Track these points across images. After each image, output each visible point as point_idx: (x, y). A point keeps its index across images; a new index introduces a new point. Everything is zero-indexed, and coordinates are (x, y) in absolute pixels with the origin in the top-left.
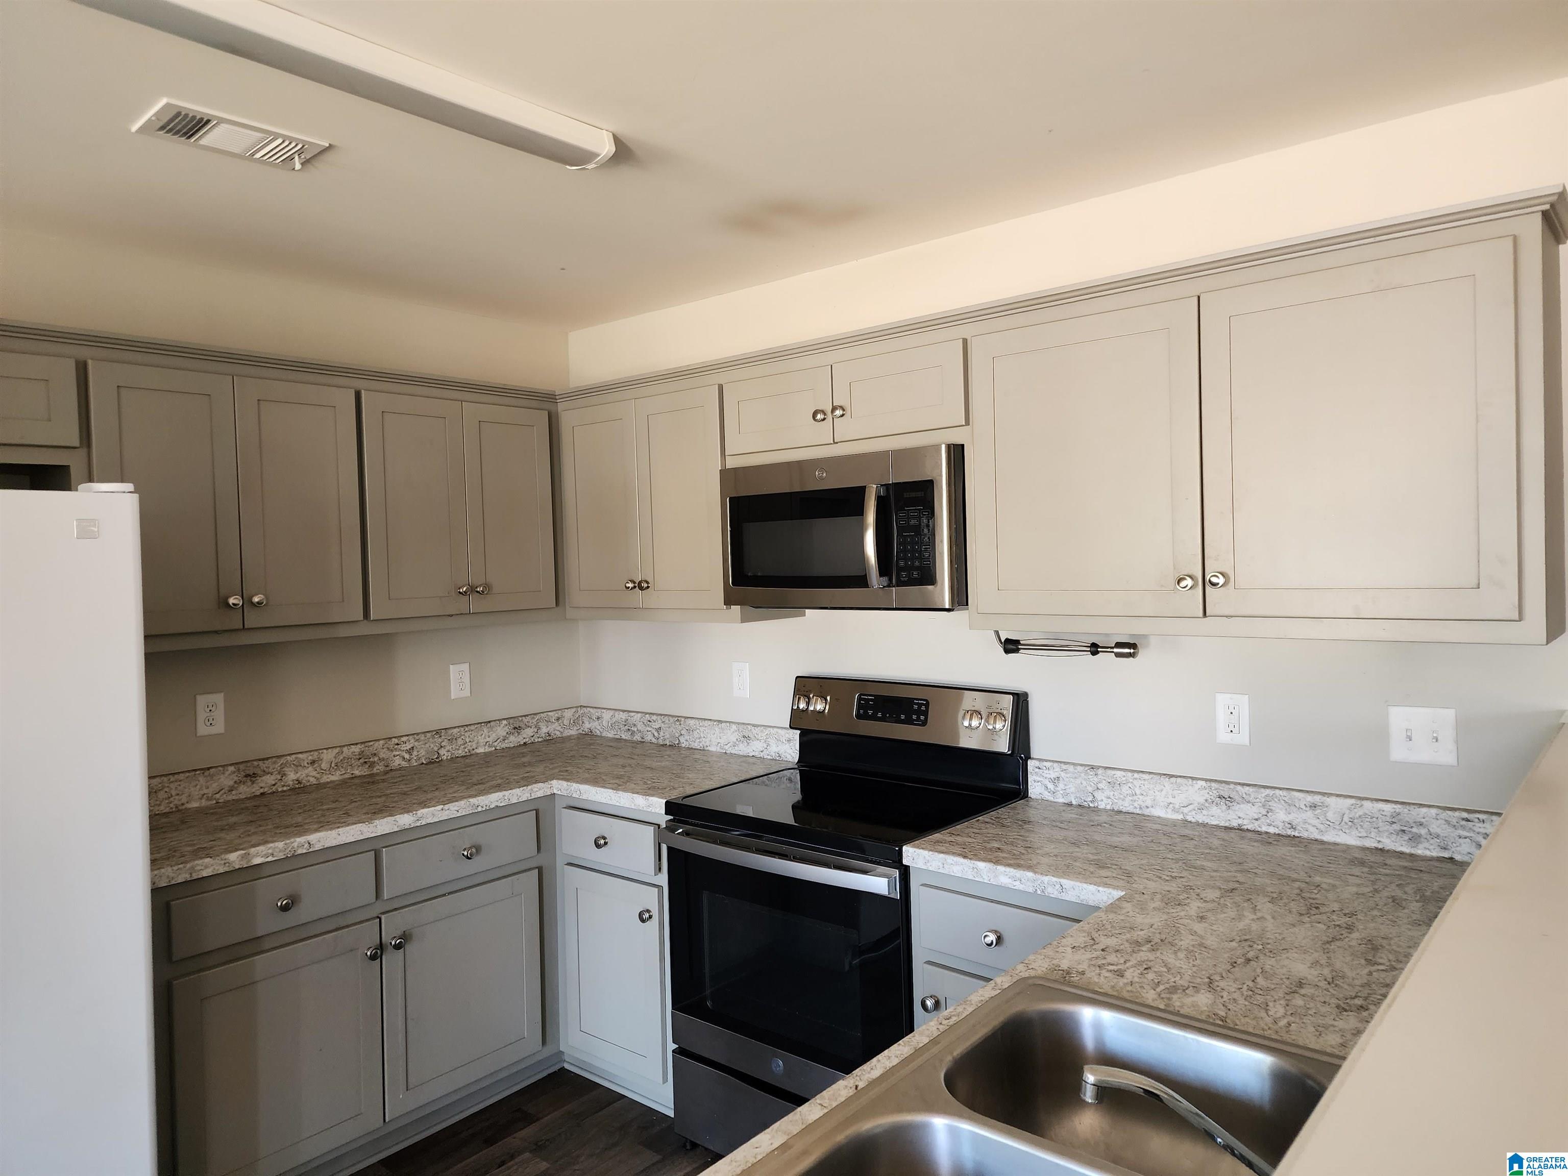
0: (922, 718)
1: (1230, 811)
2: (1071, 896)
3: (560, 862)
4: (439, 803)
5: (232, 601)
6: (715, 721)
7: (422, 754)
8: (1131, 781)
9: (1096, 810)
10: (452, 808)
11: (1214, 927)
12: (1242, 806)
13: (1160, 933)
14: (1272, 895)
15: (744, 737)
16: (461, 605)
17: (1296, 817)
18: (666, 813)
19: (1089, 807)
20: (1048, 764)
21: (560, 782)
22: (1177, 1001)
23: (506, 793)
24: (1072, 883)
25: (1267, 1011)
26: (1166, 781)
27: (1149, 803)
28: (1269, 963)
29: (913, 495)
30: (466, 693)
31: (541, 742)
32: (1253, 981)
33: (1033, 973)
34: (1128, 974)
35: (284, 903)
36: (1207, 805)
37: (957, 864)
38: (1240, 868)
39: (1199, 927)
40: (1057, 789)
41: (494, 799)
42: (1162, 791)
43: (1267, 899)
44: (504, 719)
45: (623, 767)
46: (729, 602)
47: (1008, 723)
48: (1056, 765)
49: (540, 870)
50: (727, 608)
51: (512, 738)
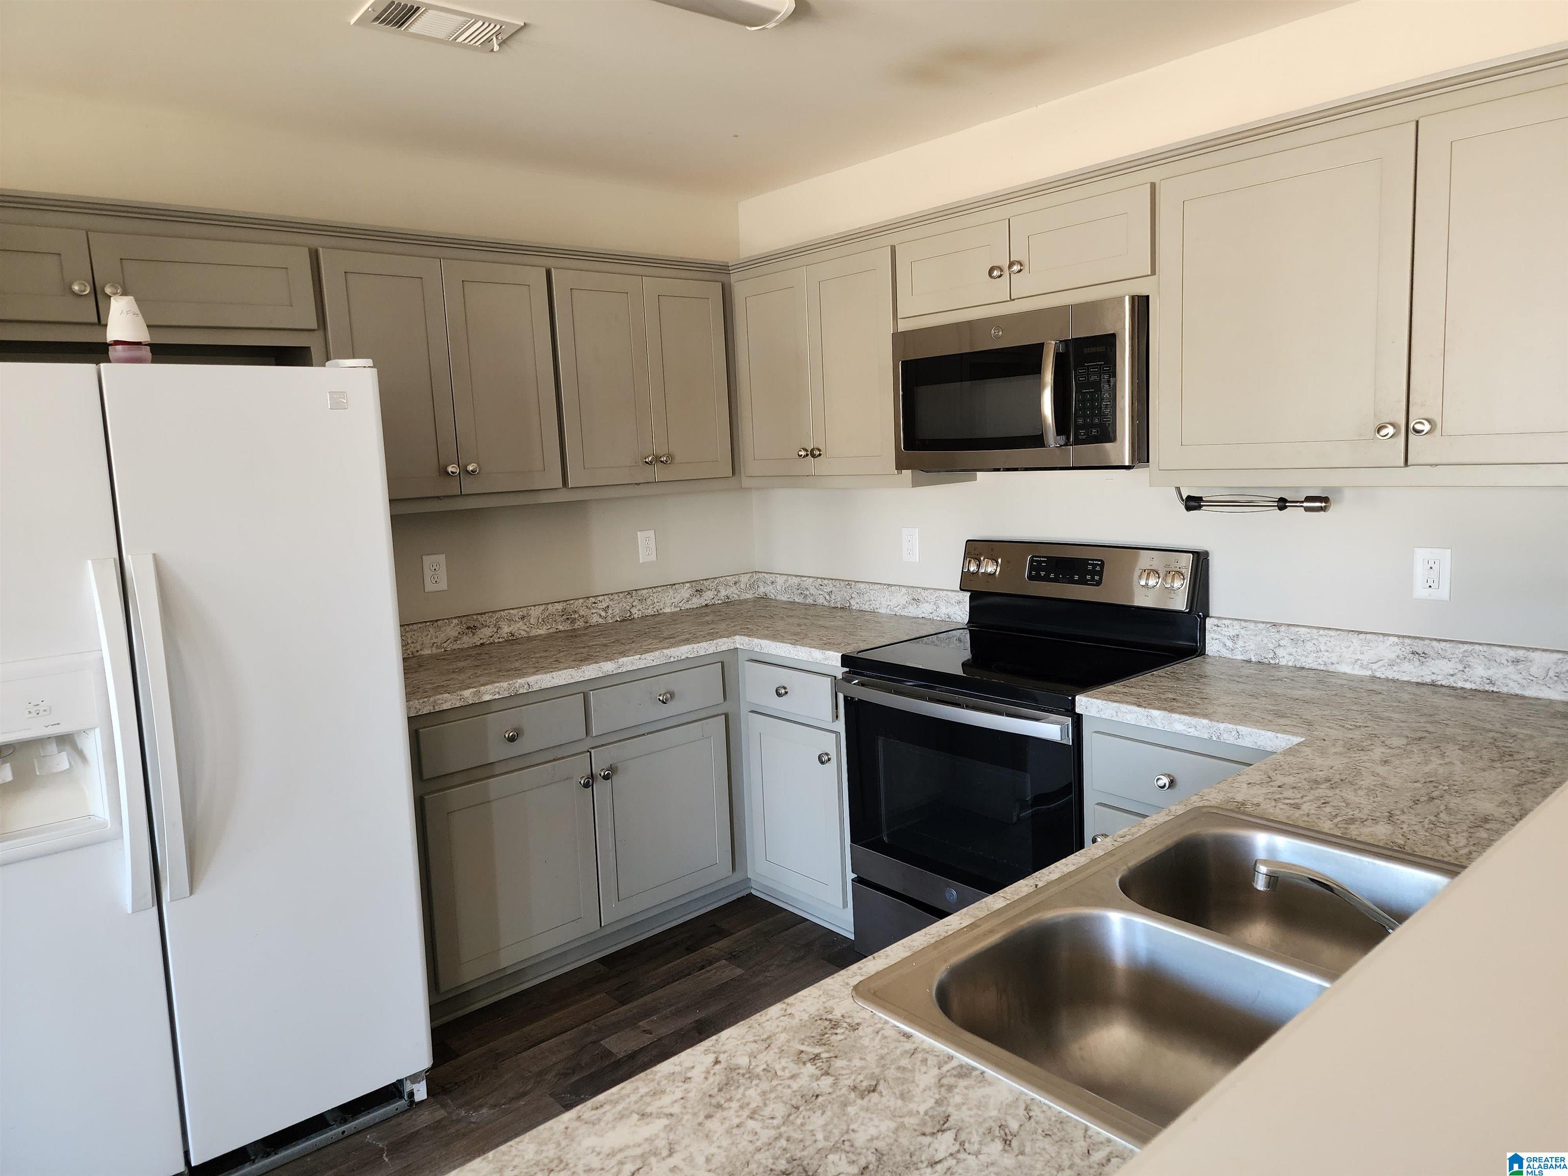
0: (1097, 578)
1: (1423, 667)
2: (1247, 742)
3: (744, 709)
4: (636, 653)
5: (450, 469)
6: (885, 585)
7: (617, 612)
8: (1316, 637)
9: (1277, 666)
10: (648, 658)
11: (1398, 770)
12: (1437, 662)
13: (1340, 774)
14: (1462, 743)
15: (914, 599)
16: (649, 473)
17: (1497, 673)
18: (843, 665)
19: (1270, 664)
20: (1227, 622)
21: (742, 637)
22: (1354, 831)
23: (695, 646)
24: (1249, 729)
25: (1448, 841)
26: (1355, 638)
27: (1334, 659)
28: (1454, 802)
29: (1093, 350)
30: (653, 557)
31: (721, 604)
32: (1436, 816)
33: (1207, 803)
34: (1305, 808)
35: (511, 734)
36: (1398, 661)
37: (1131, 712)
38: (1429, 719)
39: (1381, 770)
40: (1236, 646)
41: (684, 651)
42: (1349, 647)
43: (1457, 747)
44: (687, 582)
45: (799, 625)
46: (900, 466)
47: (1187, 581)
48: (1235, 623)
49: (727, 716)
50: (898, 473)
51: (695, 600)
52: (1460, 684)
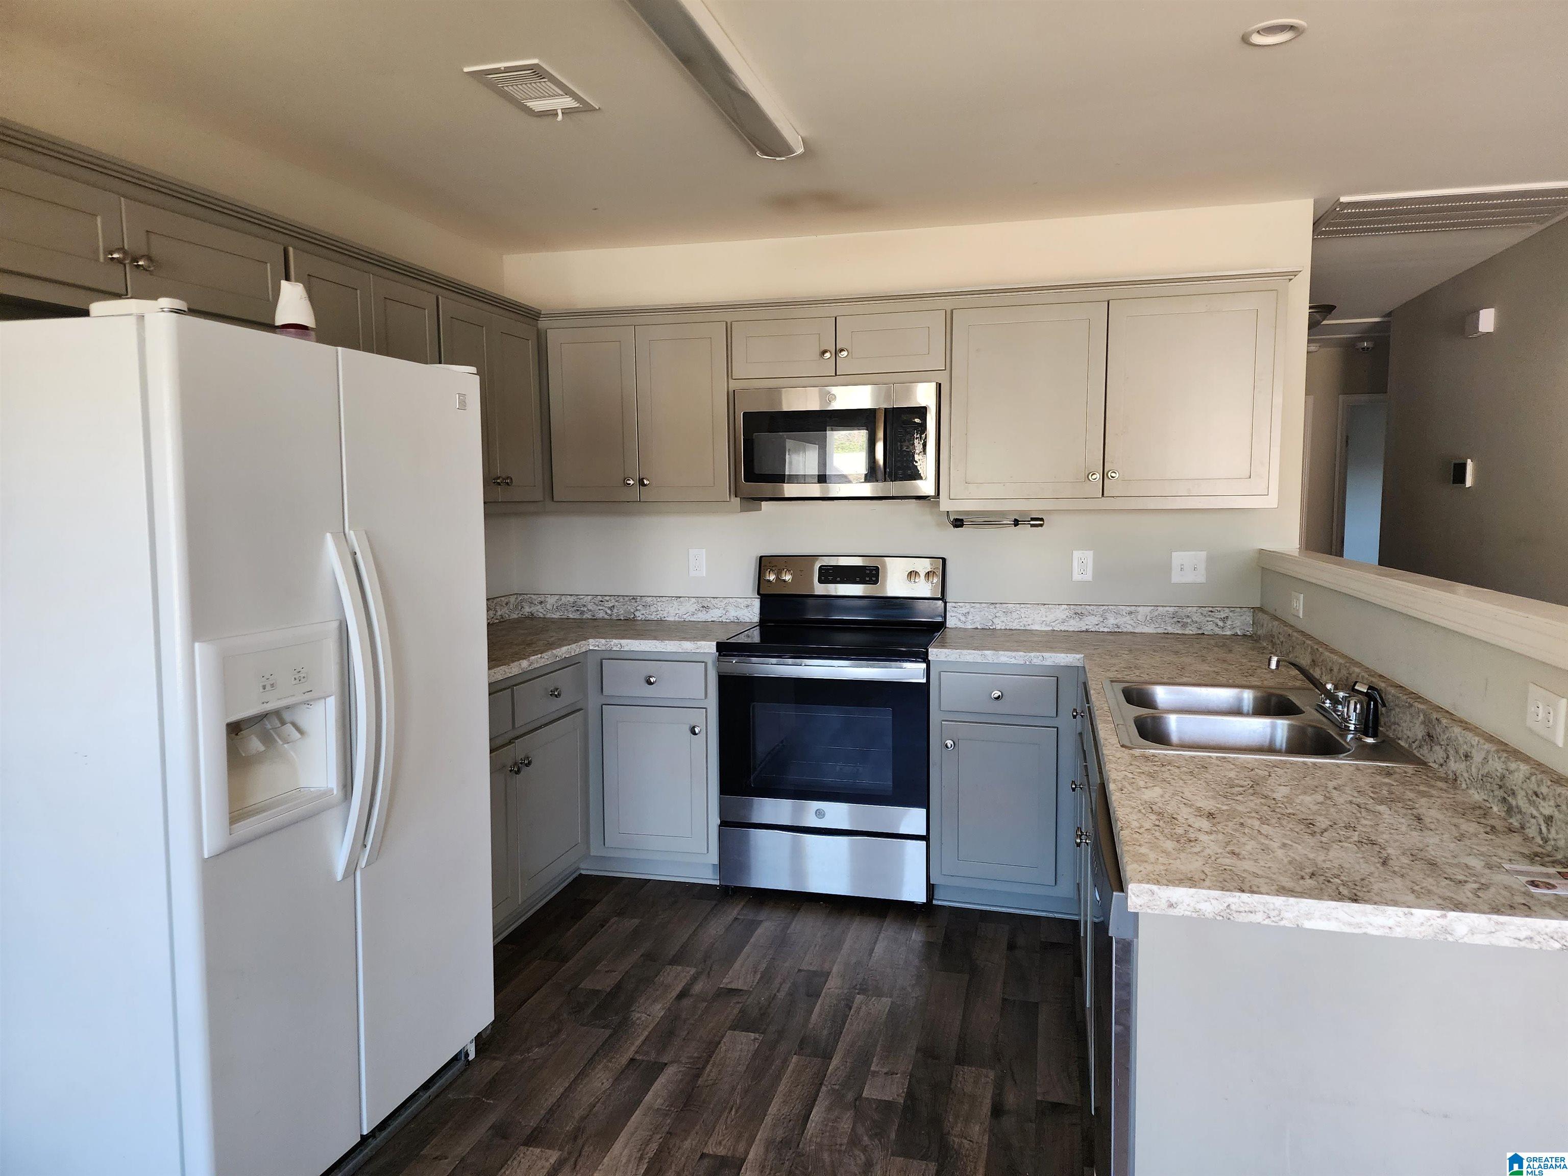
0: (875, 578)
1: (1081, 622)
2: (1050, 662)
3: (608, 703)
6: (673, 597)
8: (1018, 610)
10: (545, 657)
11: (1148, 661)
12: (1089, 617)
15: (703, 607)
17: (1120, 621)
18: (717, 651)
20: (961, 604)
21: (598, 640)
24: (1049, 654)
26: (1042, 608)
27: (1030, 622)
36: (1067, 619)
37: (970, 654)
40: (967, 620)
41: (564, 652)
42: (1038, 614)
46: (733, 495)
48: (966, 604)
49: (584, 711)
50: (730, 500)
52: (1101, 630)
